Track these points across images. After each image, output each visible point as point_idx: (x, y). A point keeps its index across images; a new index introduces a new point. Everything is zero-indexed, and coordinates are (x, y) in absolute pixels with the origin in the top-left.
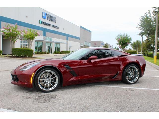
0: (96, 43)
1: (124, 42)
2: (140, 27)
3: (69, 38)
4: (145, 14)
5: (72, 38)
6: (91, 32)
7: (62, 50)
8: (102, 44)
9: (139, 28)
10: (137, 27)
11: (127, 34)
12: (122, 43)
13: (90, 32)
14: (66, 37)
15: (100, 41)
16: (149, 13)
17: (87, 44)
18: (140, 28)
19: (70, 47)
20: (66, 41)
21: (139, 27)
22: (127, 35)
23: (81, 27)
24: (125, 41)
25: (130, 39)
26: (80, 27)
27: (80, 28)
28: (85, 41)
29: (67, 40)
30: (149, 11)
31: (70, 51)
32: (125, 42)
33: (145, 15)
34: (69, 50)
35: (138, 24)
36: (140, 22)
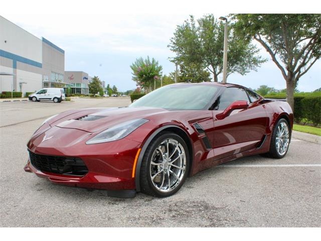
0: (72, 75)
1: (149, 74)
2: (174, 45)
3: (18, 62)
4: (185, 21)
5: (25, 64)
6: (63, 52)
7: (3, 91)
8: (85, 78)
9: (172, 49)
10: (168, 46)
11: (153, 59)
12: (144, 76)
13: (61, 53)
14: (12, 60)
15: (81, 73)
16: (192, 20)
17: (56, 77)
18: (174, 47)
19: (21, 83)
20: (12, 69)
21: (172, 47)
22: (153, 61)
23: (44, 40)
24: (150, 72)
25: (160, 68)
26: (41, 39)
27: (41, 42)
28: (52, 72)
29: (15, 67)
30: (192, 17)
31: (21, 93)
32: (151, 74)
33: (185, 24)
34: (18, 90)
35: (172, 41)
36: (174, 36)
